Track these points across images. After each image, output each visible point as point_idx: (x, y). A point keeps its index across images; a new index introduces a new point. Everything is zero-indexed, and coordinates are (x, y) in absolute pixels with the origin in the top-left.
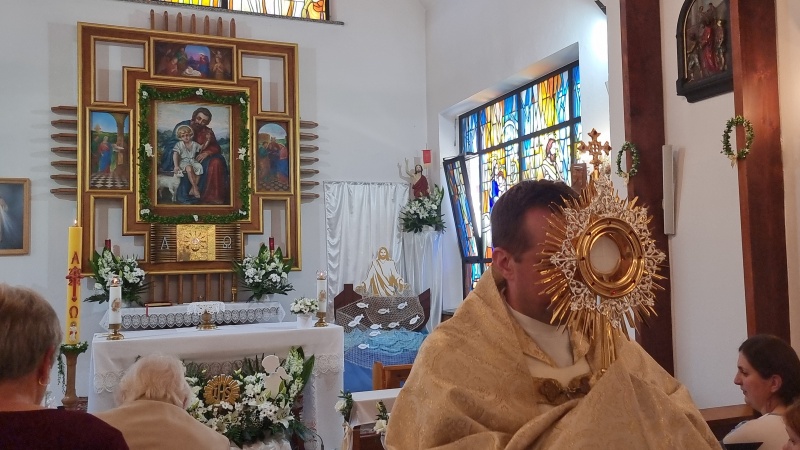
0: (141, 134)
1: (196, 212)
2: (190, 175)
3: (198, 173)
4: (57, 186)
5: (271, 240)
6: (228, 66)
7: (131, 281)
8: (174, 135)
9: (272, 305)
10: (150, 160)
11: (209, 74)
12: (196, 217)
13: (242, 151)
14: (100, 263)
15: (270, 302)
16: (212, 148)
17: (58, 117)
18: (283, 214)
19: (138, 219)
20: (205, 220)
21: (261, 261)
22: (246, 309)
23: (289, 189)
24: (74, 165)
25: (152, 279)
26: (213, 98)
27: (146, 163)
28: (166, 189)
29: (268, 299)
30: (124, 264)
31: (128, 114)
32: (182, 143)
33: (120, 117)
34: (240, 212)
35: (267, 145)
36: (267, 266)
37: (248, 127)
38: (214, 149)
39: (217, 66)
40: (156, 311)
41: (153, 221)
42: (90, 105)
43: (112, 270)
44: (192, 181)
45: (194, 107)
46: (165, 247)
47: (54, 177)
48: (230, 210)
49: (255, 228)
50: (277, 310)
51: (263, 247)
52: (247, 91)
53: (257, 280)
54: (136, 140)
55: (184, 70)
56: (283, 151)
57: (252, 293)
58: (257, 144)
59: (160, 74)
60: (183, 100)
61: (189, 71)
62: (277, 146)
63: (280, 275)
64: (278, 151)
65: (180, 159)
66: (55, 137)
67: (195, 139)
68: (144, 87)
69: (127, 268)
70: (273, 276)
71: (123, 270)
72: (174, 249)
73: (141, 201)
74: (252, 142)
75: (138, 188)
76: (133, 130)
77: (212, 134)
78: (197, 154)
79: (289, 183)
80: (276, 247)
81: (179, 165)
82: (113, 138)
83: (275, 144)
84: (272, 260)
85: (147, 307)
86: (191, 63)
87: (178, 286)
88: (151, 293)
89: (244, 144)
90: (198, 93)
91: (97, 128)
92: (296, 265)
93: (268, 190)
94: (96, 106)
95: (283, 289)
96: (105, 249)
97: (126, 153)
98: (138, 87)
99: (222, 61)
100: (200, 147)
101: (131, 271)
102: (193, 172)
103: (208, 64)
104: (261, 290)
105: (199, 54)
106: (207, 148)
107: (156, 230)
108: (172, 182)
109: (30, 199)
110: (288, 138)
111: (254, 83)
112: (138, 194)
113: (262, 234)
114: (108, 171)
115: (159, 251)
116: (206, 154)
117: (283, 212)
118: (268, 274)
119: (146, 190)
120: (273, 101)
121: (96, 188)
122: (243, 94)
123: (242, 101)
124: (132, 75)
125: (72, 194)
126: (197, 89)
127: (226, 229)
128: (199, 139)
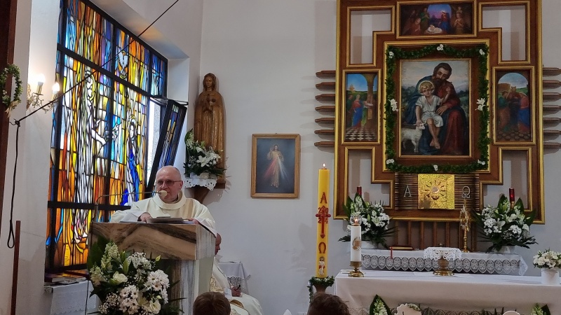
0: (387, 91)
1: (436, 162)
2: (431, 128)
3: (438, 126)
4: (319, 139)
5: (512, 192)
6: (468, 22)
7: (377, 225)
8: (417, 90)
9: (513, 258)
10: (395, 114)
11: (450, 30)
12: (436, 167)
13: (481, 101)
14: (352, 207)
15: (510, 254)
16: (452, 101)
17: (320, 81)
18: (525, 165)
19: (384, 169)
20: (444, 170)
21: (501, 211)
22: (486, 259)
23: (530, 139)
24: (332, 122)
25: (397, 224)
26: (452, 52)
27: (392, 117)
28: (409, 141)
29: (509, 251)
30: (372, 209)
31: (376, 73)
32: (424, 98)
33: (370, 77)
34: (479, 162)
35: (507, 95)
36: (507, 218)
37: (488, 78)
38: (454, 102)
39: (458, 21)
40: (399, 254)
41: (397, 171)
42: (346, 68)
43: (361, 214)
44: (432, 133)
45: (436, 62)
46: (408, 195)
47: (317, 132)
48: (470, 160)
49: (494, 178)
50: (518, 264)
51: (503, 198)
52: (487, 42)
53: (496, 231)
54: (383, 97)
55: (427, 28)
56: (523, 100)
57: (491, 244)
58: (497, 94)
59: (405, 35)
60: (425, 57)
61: (431, 29)
62: (517, 95)
63: (521, 226)
64: (519, 100)
65: (421, 113)
66: (318, 98)
67: (435, 94)
68: (390, 48)
69: (374, 213)
70: (513, 227)
71: (371, 215)
72: (415, 196)
73: (387, 152)
74: (492, 92)
75: (384, 141)
76: (381, 88)
77: (452, 88)
78: (437, 107)
79: (531, 132)
80: (517, 199)
81: (421, 118)
82: (364, 96)
83: (515, 93)
84: (512, 211)
85: (391, 250)
86: (434, 22)
87: (420, 232)
88: (396, 237)
89: (483, 95)
90: (438, 49)
91: (352, 88)
92: (539, 218)
93: (508, 140)
94: (351, 68)
95: (524, 242)
96: (357, 195)
97: (375, 109)
98: (386, 48)
99: (463, 16)
100: (441, 100)
101: (378, 215)
102: (434, 125)
103: (449, 20)
104: (500, 242)
105: (439, 12)
106: (448, 101)
107: (400, 178)
108: (414, 134)
109: (300, 151)
110: (529, 86)
111: (494, 35)
112: (384, 145)
113: (502, 184)
114: (360, 126)
115: (403, 198)
116: (445, 107)
117: (523, 163)
118: (508, 225)
119: (392, 142)
120: (514, 50)
121: (350, 141)
122: (483, 46)
123: (482, 52)
124: (380, 38)
125: (331, 146)
126: (438, 45)
127: (465, 178)
128: (440, 93)
